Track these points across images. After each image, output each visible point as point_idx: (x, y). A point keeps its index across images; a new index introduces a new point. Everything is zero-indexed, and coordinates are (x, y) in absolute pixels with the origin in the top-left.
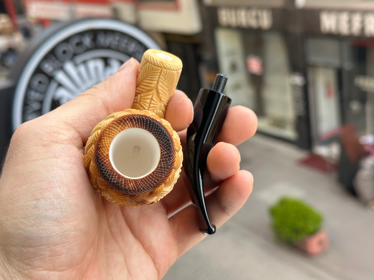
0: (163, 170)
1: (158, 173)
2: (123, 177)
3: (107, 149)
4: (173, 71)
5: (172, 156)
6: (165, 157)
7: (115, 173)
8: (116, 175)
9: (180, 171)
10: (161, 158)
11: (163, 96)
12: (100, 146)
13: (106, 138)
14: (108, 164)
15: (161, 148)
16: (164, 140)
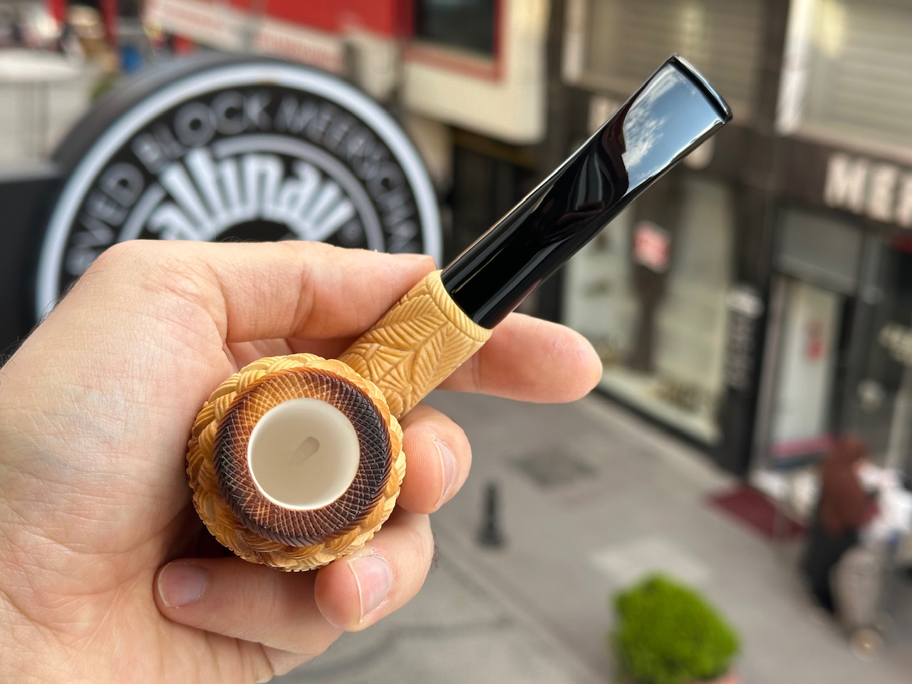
0: (337, 517)
1: (325, 517)
2: (254, 487)
3: (257, 417)
4: (467, 338)
5: (371, 499)
6: (356, 495)
7: (245, 471)
8: (243, 476)
9: (369, 538)
10: (348, 492)
11: (421, 373)
12: (247, 404)
13: (266, 393)
14: (241, 446)
15: (359, 474)
16: (373, 462)
